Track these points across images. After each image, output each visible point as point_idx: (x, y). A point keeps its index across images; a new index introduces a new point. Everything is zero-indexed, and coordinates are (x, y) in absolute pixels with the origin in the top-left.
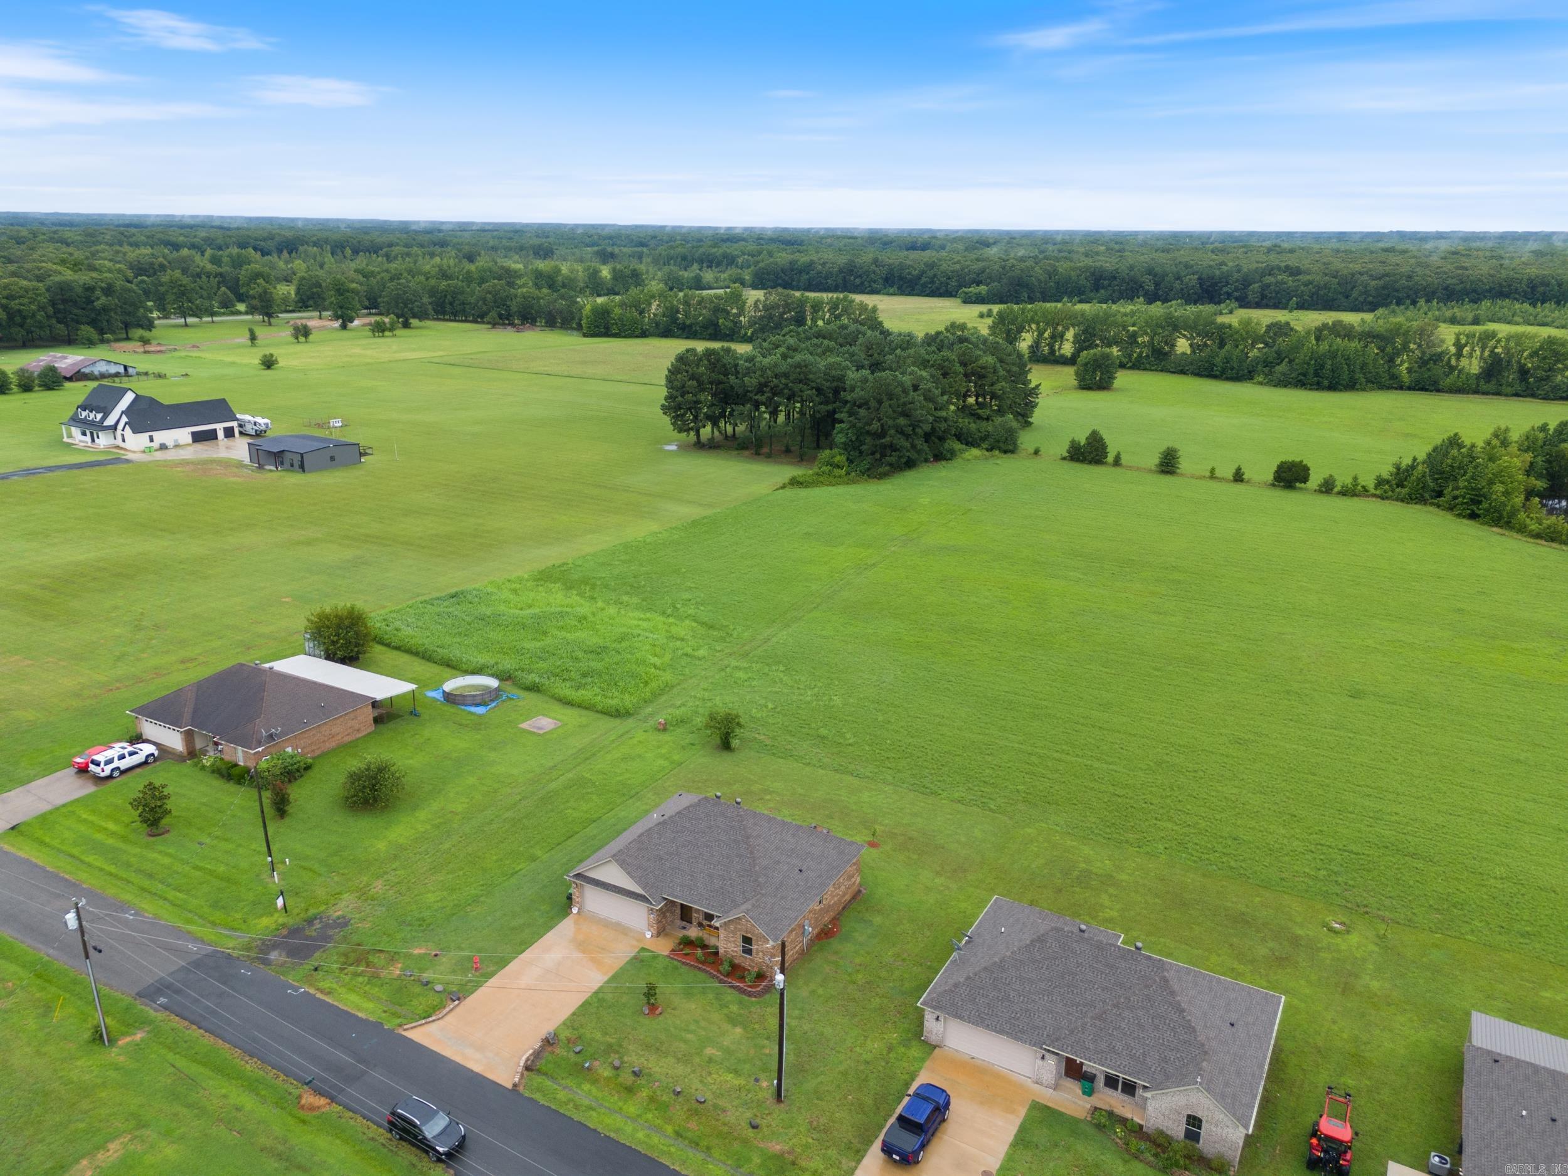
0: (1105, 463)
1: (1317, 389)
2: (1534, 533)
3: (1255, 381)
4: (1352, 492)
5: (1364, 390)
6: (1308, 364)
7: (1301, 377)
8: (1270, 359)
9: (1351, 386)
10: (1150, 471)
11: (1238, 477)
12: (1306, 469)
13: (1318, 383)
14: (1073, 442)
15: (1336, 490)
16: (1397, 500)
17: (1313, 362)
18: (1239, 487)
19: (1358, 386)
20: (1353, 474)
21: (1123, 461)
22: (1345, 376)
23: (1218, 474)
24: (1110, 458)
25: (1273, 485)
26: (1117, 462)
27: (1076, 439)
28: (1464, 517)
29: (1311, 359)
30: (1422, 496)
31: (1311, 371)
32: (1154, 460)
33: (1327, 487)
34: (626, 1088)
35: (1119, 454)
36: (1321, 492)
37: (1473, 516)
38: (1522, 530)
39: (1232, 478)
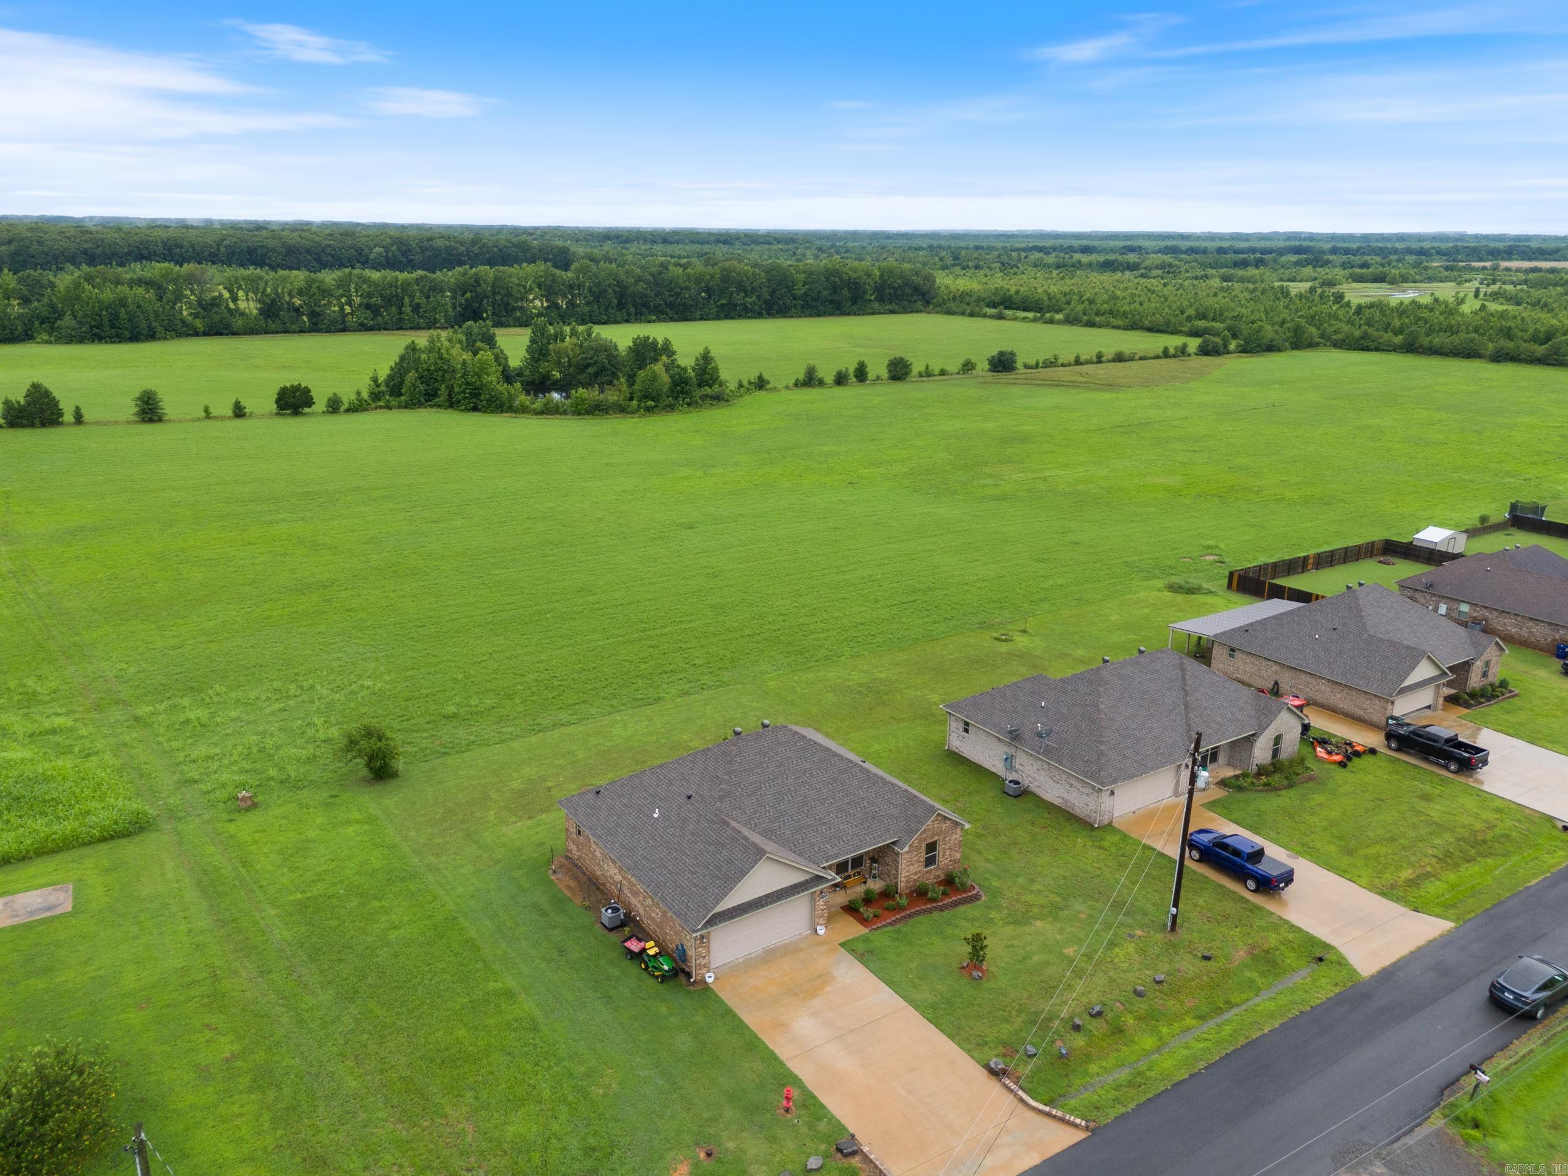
0: (61, 424)
1: (120, 342)
2: (538, 410)
3: (38, 340)
4: (358, 407)
5: (165, 339)
6: (100, 315)
7: (95, 330)
8: (45, 314)
9: (152, 336)
10: (128, 422)
11: (239, 412)
12: (307, 391)
13: (118, 336)
14: (7, 403)
15: (342, 409)
16: (399, 407)
17: (104, 313)
18: (239, 423)
19: (158, 335)
20: (355, 390)
21: (87, 416)
22: (143, 325)
23: (214, 412)
24: (68, 417)
25: (278, 414)
26: (79, 419)
27: (12, 398)
28: (469, 410)
29: (101, 310)
30: (419, 401)
31: (106, 322)
32: (130, 409)
33: (334, 406)
34: (1114, 1034)
35: (78, 409)
36: (328, 412)
37: (475, 409)
38: (524, 410)
39: (231, 414)
